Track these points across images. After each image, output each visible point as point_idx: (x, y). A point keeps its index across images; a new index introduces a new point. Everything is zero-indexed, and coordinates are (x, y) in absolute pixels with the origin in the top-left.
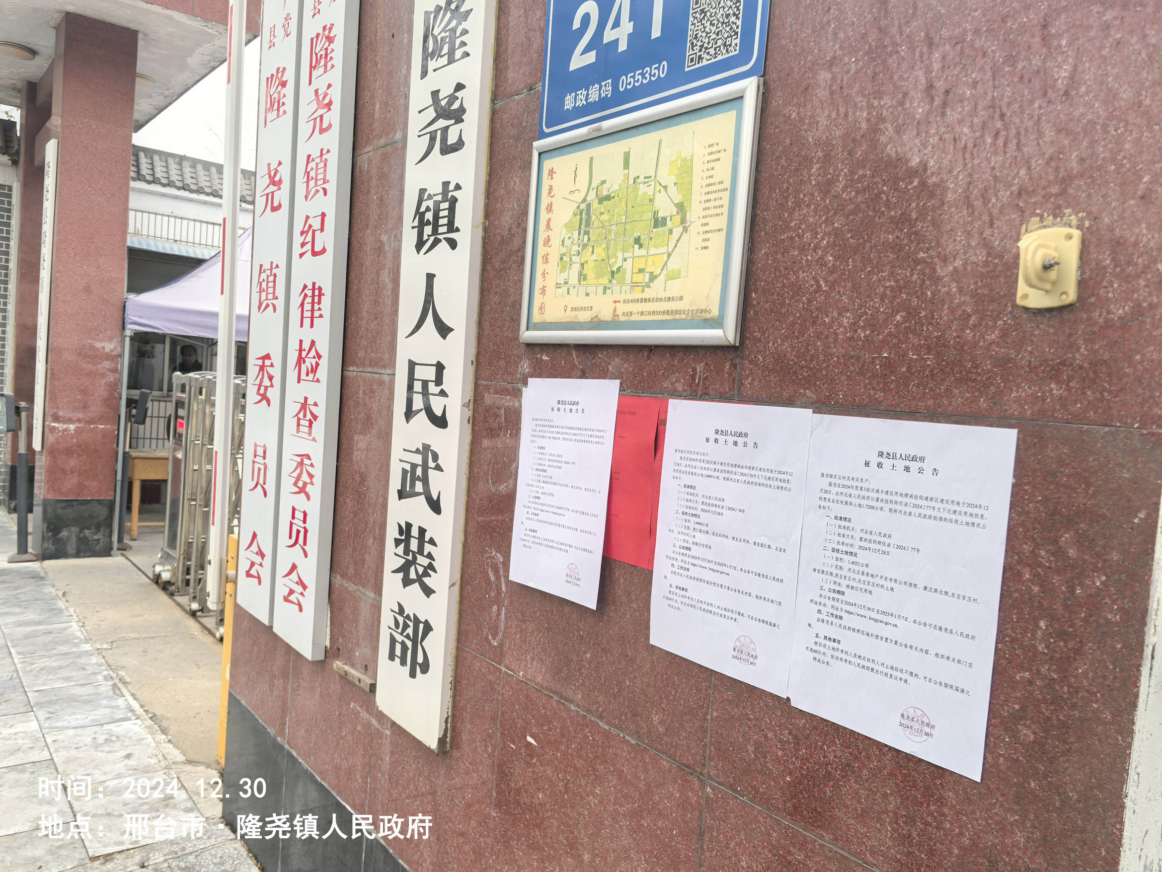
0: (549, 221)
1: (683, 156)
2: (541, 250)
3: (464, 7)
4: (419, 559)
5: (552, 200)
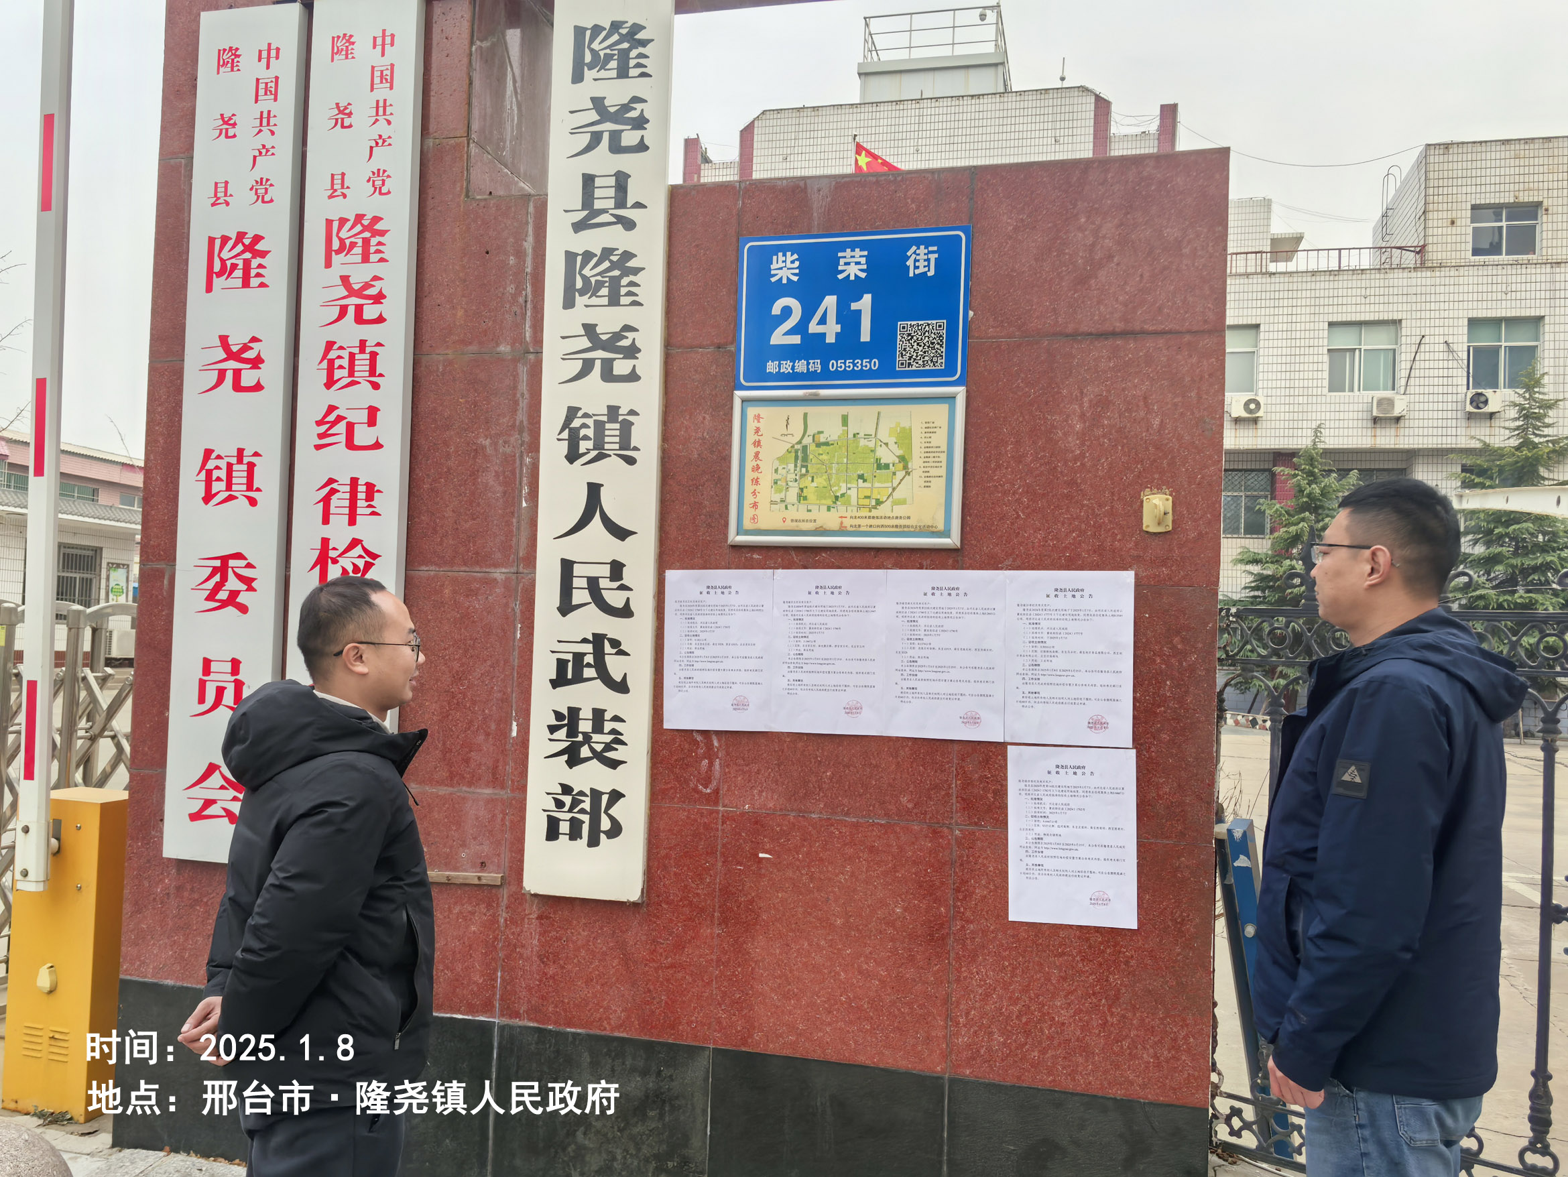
0: (757, 453)
1: (902, 425)
2: (749, 475)
3: (632, 263)
4: (596, 737)
5: (761, 438)
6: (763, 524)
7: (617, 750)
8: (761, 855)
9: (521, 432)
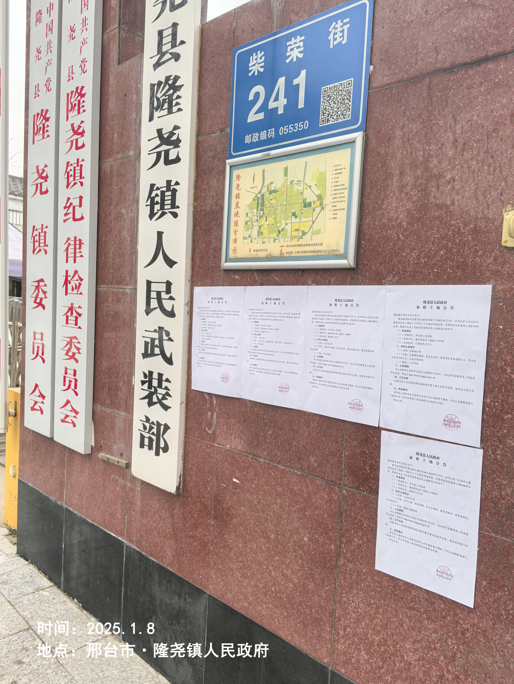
0: (237, 203)
1: (320, 171)
2: (233, 219)
3: (178, 83)
4: (159, 390)
5: (239, 192)
6: (240, 254)
7: (167, 399)
8: (234, 480)
9: (137, 203)
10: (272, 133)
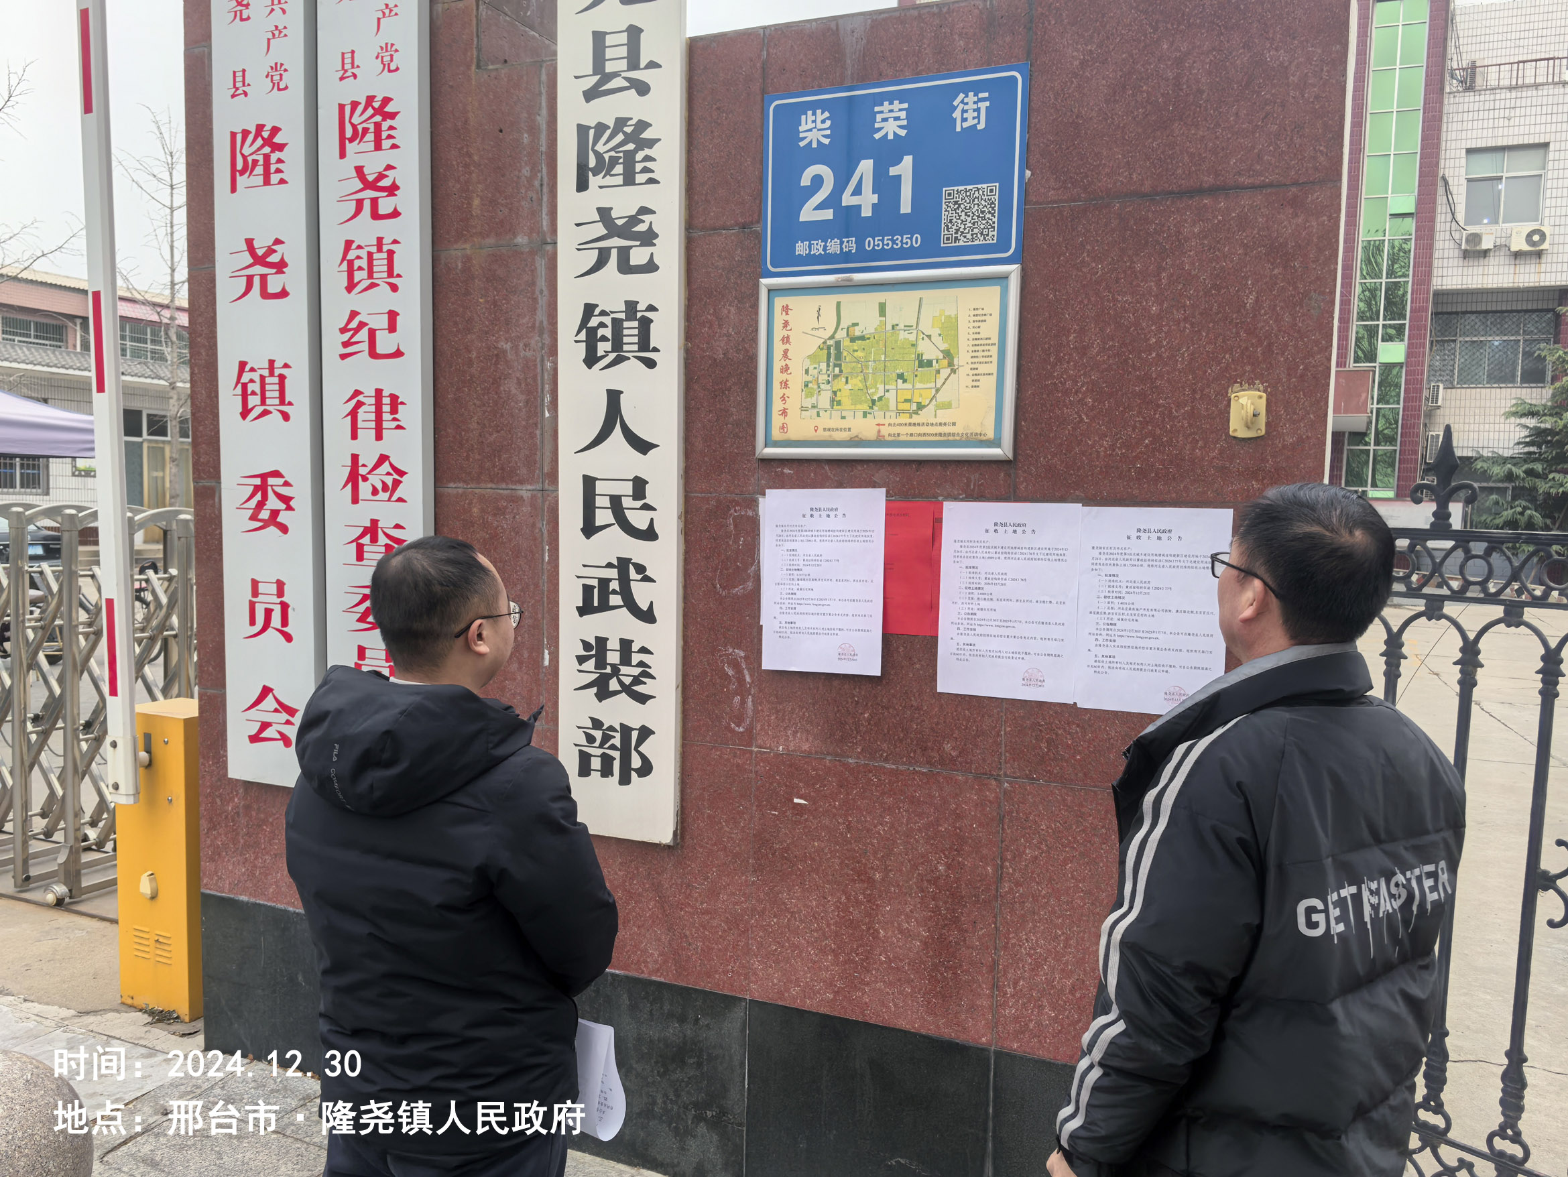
0: (786, 352)
1: (947, 313)
2: (779, 376)
3: (647, 135)
4: (624, 670)
5: (789, 333)
6: (793, 434)
7: (645, 683)
8: (796, 801)
9: (541, 335)
10: (851, 245)
